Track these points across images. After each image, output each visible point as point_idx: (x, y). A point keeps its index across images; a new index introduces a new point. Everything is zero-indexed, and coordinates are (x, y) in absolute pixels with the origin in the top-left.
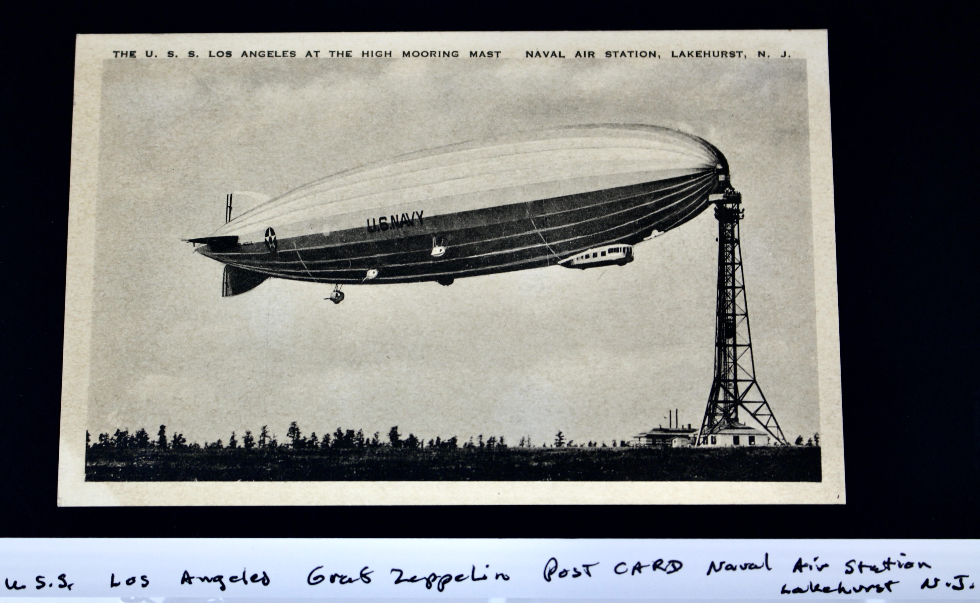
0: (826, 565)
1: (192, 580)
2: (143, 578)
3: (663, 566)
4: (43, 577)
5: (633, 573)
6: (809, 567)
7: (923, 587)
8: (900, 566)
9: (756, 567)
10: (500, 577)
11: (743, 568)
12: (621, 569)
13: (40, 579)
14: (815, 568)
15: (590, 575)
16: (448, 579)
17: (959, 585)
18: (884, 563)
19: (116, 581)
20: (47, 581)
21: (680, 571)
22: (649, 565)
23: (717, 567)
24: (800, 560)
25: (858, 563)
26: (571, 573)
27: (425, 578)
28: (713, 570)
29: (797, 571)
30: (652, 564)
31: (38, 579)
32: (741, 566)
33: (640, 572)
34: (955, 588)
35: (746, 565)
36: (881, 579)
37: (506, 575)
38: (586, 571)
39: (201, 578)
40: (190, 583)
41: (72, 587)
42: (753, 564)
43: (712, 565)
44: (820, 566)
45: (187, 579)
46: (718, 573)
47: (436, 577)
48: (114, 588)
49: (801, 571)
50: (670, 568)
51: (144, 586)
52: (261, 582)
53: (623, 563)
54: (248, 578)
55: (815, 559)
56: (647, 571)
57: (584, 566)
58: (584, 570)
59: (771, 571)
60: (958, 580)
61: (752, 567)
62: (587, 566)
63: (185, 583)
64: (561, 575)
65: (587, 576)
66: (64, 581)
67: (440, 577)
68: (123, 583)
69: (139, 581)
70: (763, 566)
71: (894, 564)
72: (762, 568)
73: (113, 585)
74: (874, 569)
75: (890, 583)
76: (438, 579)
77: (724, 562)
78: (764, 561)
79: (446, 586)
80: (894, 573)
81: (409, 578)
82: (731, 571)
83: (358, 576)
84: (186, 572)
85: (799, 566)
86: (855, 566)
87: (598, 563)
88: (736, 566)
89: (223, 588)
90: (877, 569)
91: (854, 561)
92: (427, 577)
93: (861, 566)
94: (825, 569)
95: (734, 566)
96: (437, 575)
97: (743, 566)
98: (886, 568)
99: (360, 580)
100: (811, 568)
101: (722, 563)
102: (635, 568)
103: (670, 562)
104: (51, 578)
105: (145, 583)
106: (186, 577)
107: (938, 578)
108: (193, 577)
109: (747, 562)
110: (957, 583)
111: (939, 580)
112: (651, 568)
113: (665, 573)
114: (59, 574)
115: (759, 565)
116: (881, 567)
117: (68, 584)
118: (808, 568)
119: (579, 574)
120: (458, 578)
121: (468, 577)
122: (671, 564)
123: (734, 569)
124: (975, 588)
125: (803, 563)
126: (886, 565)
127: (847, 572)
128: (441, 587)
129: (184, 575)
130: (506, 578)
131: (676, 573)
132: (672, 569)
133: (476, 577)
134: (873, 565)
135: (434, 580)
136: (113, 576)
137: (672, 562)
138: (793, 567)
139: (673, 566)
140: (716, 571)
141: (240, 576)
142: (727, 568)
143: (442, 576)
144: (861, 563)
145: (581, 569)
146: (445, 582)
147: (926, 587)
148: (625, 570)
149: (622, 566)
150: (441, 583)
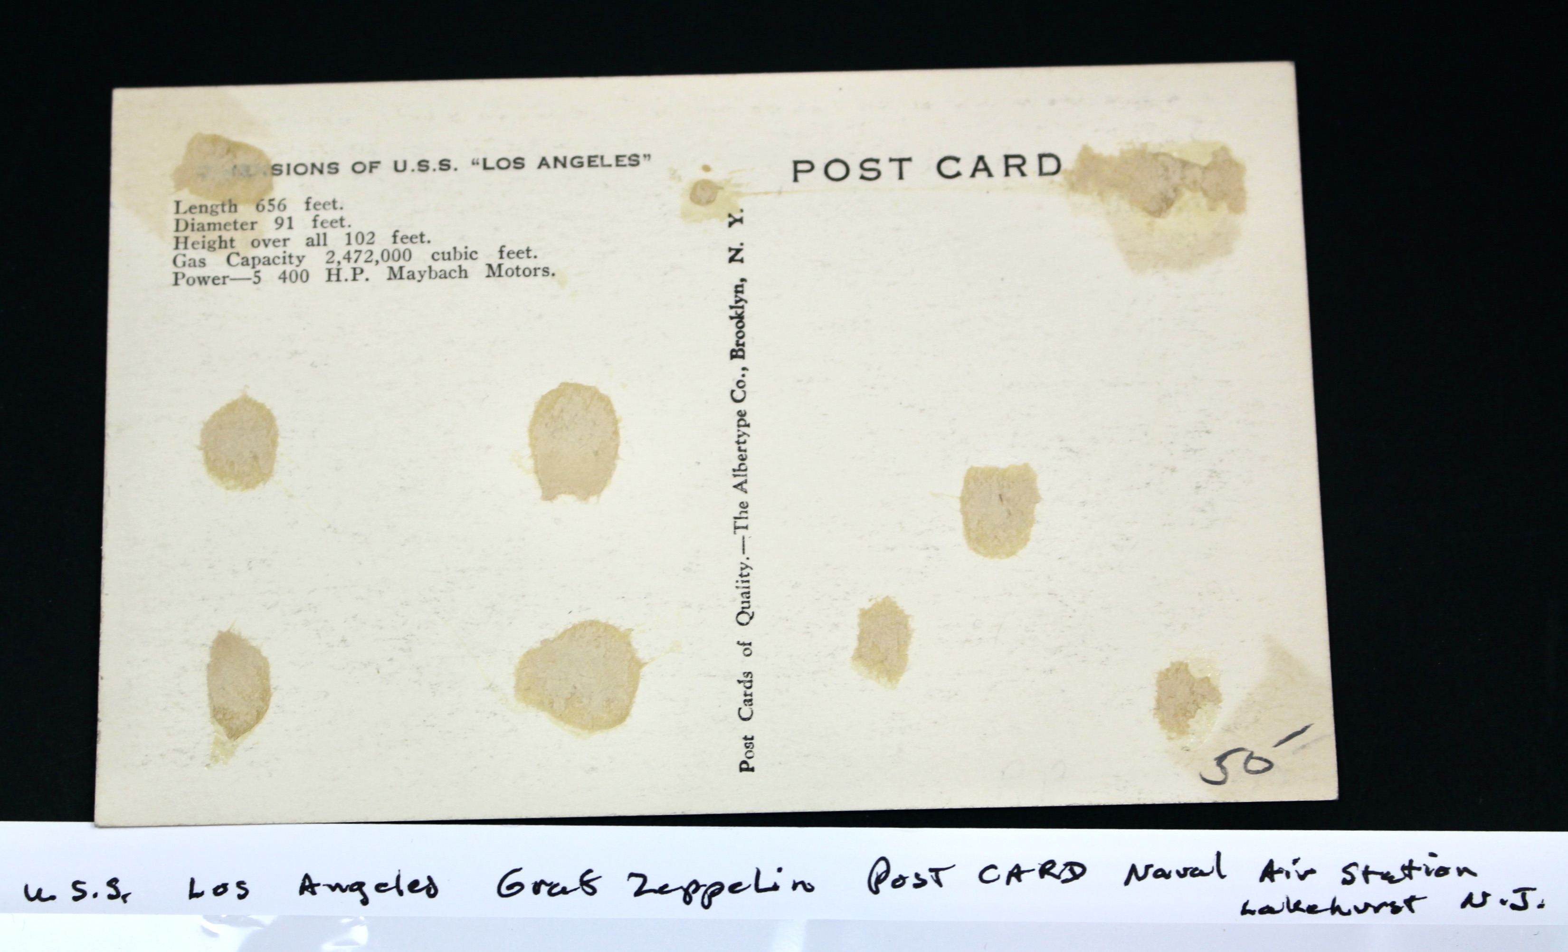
0: (1312, 871)
1: (316, 889)
2: (240, 884)
3: (1056, 871)
4: (84, 883)
5: (1008, 882)
6: (1284, 872)
7: (1463, 905)
8: (1428, 872)
9: (1202, 874)
10: (800, 887)
11: (1181, 876)
12: (989, 876)
13: (79, 886)
14: (1293, 875)
15: (940, 885)
16: (717, 888)
17: (1520, 903)
18: (1403, 869)
19: (197, 890)
20: (89, 889)
21: (1081, 878)
22: (1033, 870)
23: (1141, 873)
24: (1271, 863)
25: (1362, 868)
26: (912, 880)
27: (681, 887)
28: (1133, 877)
29: (1267, 880)
30: (1038, 868)
31: (74, 885)
32: (1178, 872)
33: (1019, 880)
34: (1514, 907)
35: (1186, 870)
36: (1398, 893)
37: (809, 884)
38: (935, 878)
39: (330, 886)
40: (314, 893)
41: (128, 899)
42: (1196, 869)
43: (1133, 870)
44: (1302, 873)
45: (308, 886)
46: (1142, 882)
47: (698, 887)
48: (194, 899)
49: (1272, 880)
50: (1067, 874)
51: (241, 897)
52: (424, 892)
53: (993, 867)
54: (404, 886)
55: (1295, 862)
56: (1031, 880)
57: (931, 870)
58: (932, 876)
59: (1225, 878)
60: (1519, 894)
61: (1196, 872)
62: (936, 871)
63: (306, 892)
64: (894, 885)
65: (936, 885)
66: (116, 889)
67: (705, 885)
68: (209, 893)
69: (233, 891)
70: (1212, 872)
71: (1419, 869)
72: (1211, 875)
73: (193, 895)
74: (1387, 877)
75: (1413, 898)
76: (703, 889)
77: (1151, 866)
78: (1214, 864)
79: (714, 899)
80: (1419, 884)
81: (657, 888)
82: (1162, 879)
83: (577, 884)
84: (307, 877)
85: (1269, 872)
86: (1357, 872)
87: (954, 866)
88: (1170, 872)
89: (365, 901)
90: (1393, 877)
91: (1355, 865)
92: (685, 886)
93: (1366, 873)
94: (1310, 876)
95: (1167, 871)
96: (701, 884)
97: (1182, 872)
98: (1406, 875)
99: (580, 890)
100: (1288, 875)
101: (1148, 867)
102: (1011, 874)
103: (1066, 865)
104: (96, 884)
105: (242, 892)
106: (307, 883)
107: (1488, 892)
108: (318, 885)
109: (1188, 866)
110: (1517, 900)
111: (1489, 895)
112: (1036, 873)
113: (1059, 881)
114: (109, 879)
115: (1206, 870)
116: (1398, 874)
117: (122, 893)
118: (1283, 875)
119: (924, 883)
120: (734, 888)
121: (749, 886)
122: (1069, 868)
123: (1167, 876)
124: (1545, 907)
125: (1276, 868)
126: (1406, 872)
127: (1345, 882)
128: (706, 902)
129: (304, 880)
130: (809, 889)
131: (1075, 882)
132: (1070, 876)
133: (761, 886)
134: (1385, 872)
135: (695, 891)
136: (192, 882)
137: (1070, 865)
138: (1259, 874)
139: (1072, 872)
140: (1139, 879)
141: (392, 884)
142: (1156, 875)
143: (708, 884)
144: (1367, 867)
145: (926, 875)
146: (714, 894)
147: (1468, 906)
148: (996, 877)
149: (992, 870)
150: (706, 896)
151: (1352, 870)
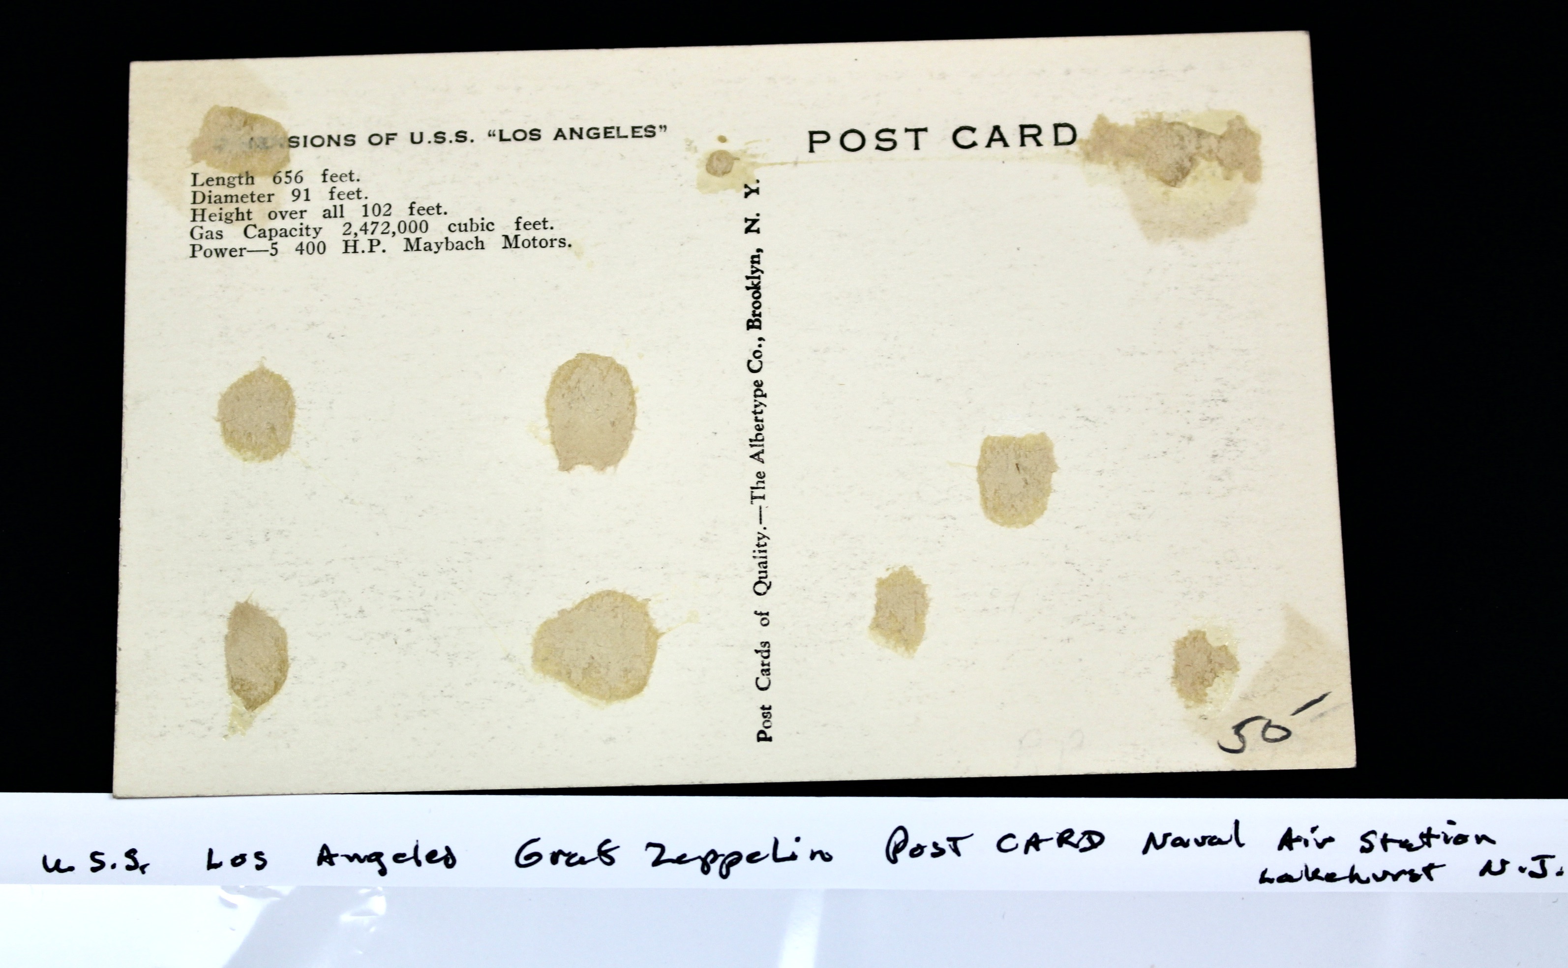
0: (1331, 839)
1: (335, 859)
2: (258, 855)
3: (1074, 840)
4: (102, 854)
5: (1026, 851)
6: (1303, 840)
7: (1482, 873)
8: (1447, 840)
9: (1220, 842)
10: (818, 856)
11: (1199, 844)
12: (1007, 844)
13: (97, 857)
14: (1312, 843)
15: (959, 854)
16: (736, 858)
17: (1539, 871)
18: (1422, 836)
19: (215, 861)
20: (108, 859)
21: (1100, 847)
22: (1052, 839)
23: (1159, 841)
24: (1289, 831)
25: (1380, 836)
26: (930, 850)
27: (699, 857)
28: (1152, 846)
29: (1285, 848)
30: (1056, 836)
31: (93, 856)
32: (1196, 841)
33: (1038, 849)
34: (1533, 874)
35: (1204, 838)
36: (1416, 861)
37: (827, 854)
38: (953, 847)
39: (347, 856)
40: (332, 863)
41: (146, 869)
42: (1215, 837)
43: (1152, 838)
44: (1320, 841)
45: (326, 857)
46: (1160, 850)
47: (716, 856)
48: (213, 870)
49: (1291, 848)
50: (1085, 843)
51: (259, 868)
52: (442, 862)
53: (1012, 836)
54: (422, 856)
55: (1313, 830)
56: (1049, 848)
57: (949, 839)
58: (950, 845)
59: (1244, 847)
60: (1538, 862)
61: (1214, 841)
62: (954, 840)
63: (324, 863)
64: (912, 854)
65: (954, 855)
66: (135, 860)
67: (723, 855)
68: (227, 863)
69: (252, 861)
70: (1230, 840)
71: (1438, 837)
72: (1230, 843)
73: (211, 866)
74: (1405, 845)
75: (1432, 866)
76: (721, 859)
77: (1170, 834)
78: (1233, 833)
79: (732, 869)
80: (1437, 851)
81: (675, 857)
82: (1181, 848)
83: (595, 854)
84: (325, 847)
85: (1287, 841)
86: (1376, 840)
87: (972, 835)
88: (1188, 840)
89: (383, 872)
90: (1411, 845)
91: (1374, 832)
92: (703, 856)
93: (1385, 841)
94: (1328, 844)
95: (1185, 840)
96: (719, 853)
97: (1200, 841)
98: (1424, 843)
99: (598, 860)
100: (1306, 843)
101: (1166, 836)
102: (1029, 843)
103: (1084, 834)
104: (115, 855)
105: (260, 863)
106: (325, 854)
107: (1506, 859)
108: (336, 855)
109: (1206, 835)
110: (1536, 867)
111: (1508, 863)
112: (1055, 842)
113: (1077, 850)
114: (127, 849)
115: (1225, 838)
116: (1417, 842)
117: (141, 864)
118: (1302, 843)
119: (941, 852)
120: (752, 858)
121: (767, 856)
122: (1087, 836)
123: (1185, 844)
124: (1564, 874)
125: (1294, 836)
126: (1425, 840)
127: (1363, 850)
128: (724, 872)
129: (322, 851)
130: (826, 857)
131: (1094, 850)
132: (1088, 845)
133: (779, 856)
134: (1403, 840)
135: (713, 861)
136: (211, 852)
137: (1088, 834)
138: (1278, 843)
139: (1090, 840)
140: (1158, 847)
141: (410, 854)
142: (1174, 844)
143: (726, 854)
144: (1385, 835)
145: (944, 844)
146: (732, 864)
147: (1487, 874)
148: (1014, 846)
149: (1010, 839)
150: (724, 866)
151: (1371, 838)
